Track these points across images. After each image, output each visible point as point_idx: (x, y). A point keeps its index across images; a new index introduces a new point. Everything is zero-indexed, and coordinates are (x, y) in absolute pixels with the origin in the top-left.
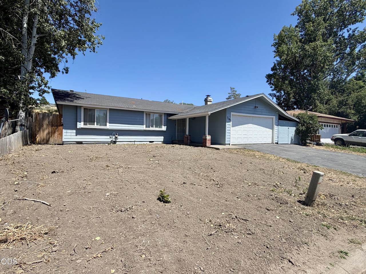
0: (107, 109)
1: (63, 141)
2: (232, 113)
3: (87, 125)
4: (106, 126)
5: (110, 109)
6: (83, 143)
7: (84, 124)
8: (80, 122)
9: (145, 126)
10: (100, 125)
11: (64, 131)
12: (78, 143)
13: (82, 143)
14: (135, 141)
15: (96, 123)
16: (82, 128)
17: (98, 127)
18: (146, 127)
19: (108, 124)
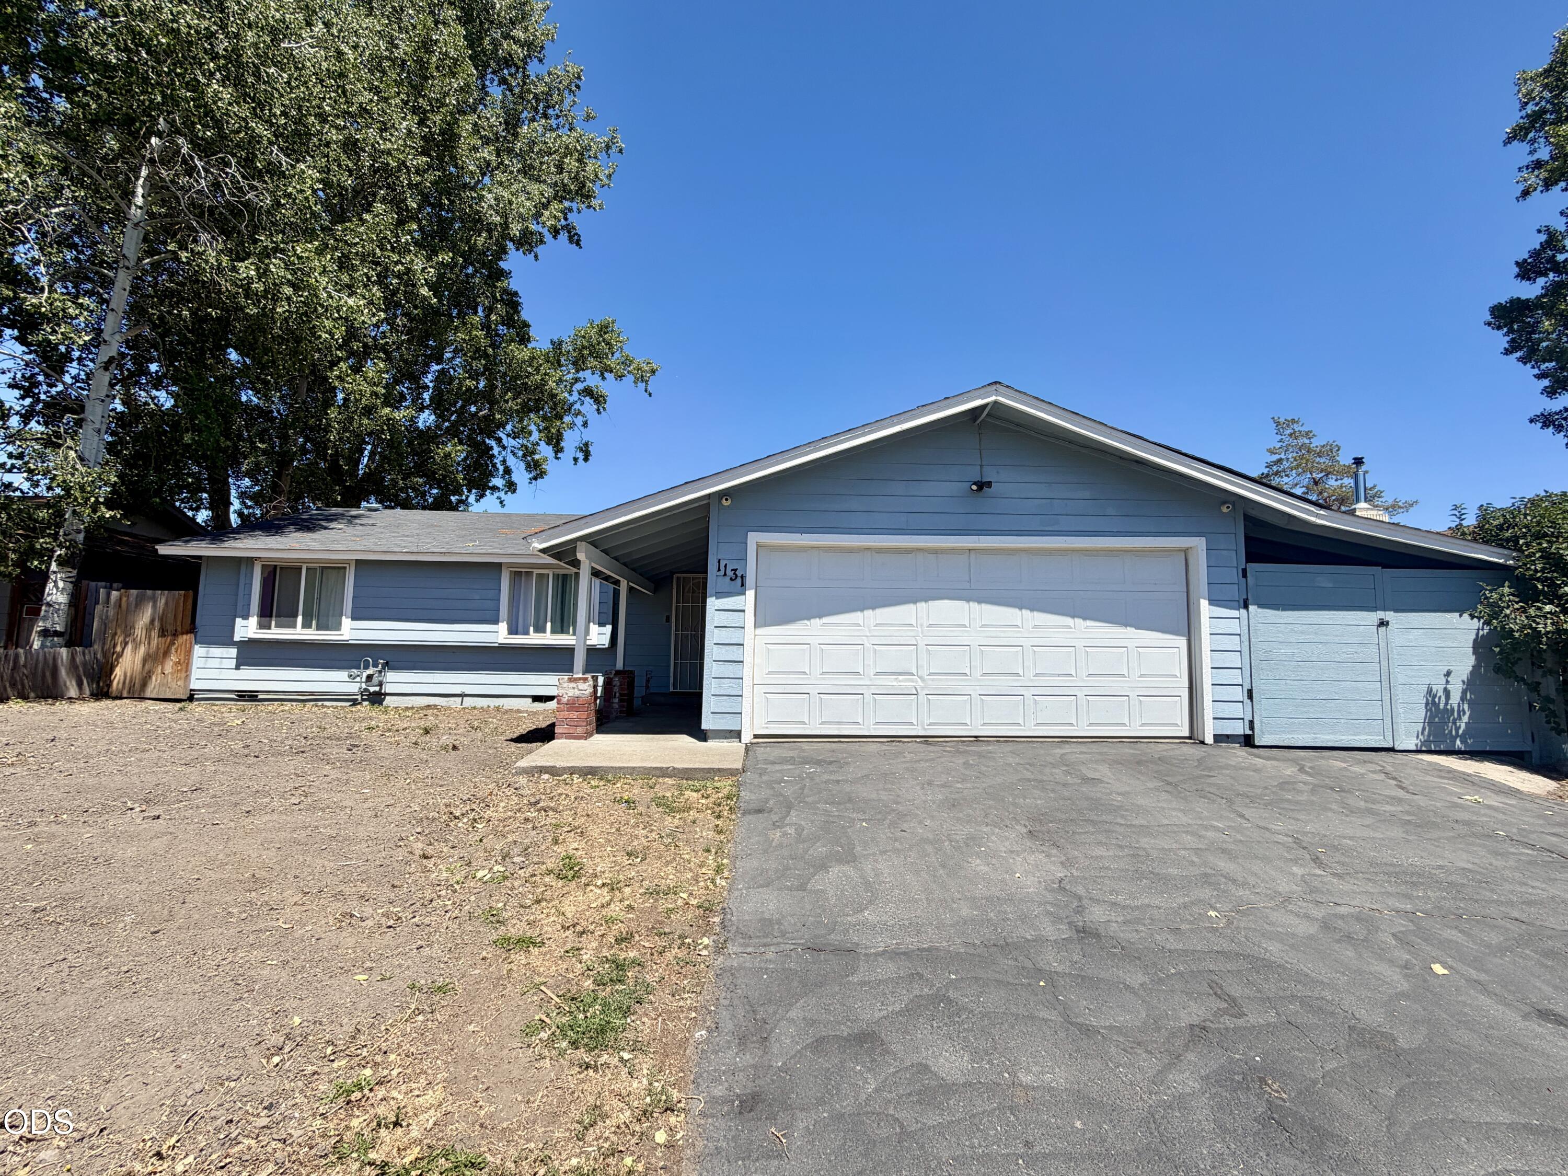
0: (348, 562)
1: (192, 687)
2: (754, 538)
3: (269, 628)
4: (339, 629)
5: (358, 562)
6: (260, 697)
7: (261, 626)
8: (246, 617)
9: (503, 627)
10: (318, 629)
11: (199, 651)
12: (244, 696)
13: (257, 696)
14: (463, 695)
15: (300, 619)
16: (252, 641)
17: (312, 634)
18: (513, 631)
19: (346, 622)
